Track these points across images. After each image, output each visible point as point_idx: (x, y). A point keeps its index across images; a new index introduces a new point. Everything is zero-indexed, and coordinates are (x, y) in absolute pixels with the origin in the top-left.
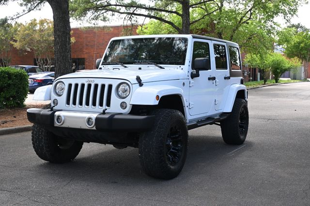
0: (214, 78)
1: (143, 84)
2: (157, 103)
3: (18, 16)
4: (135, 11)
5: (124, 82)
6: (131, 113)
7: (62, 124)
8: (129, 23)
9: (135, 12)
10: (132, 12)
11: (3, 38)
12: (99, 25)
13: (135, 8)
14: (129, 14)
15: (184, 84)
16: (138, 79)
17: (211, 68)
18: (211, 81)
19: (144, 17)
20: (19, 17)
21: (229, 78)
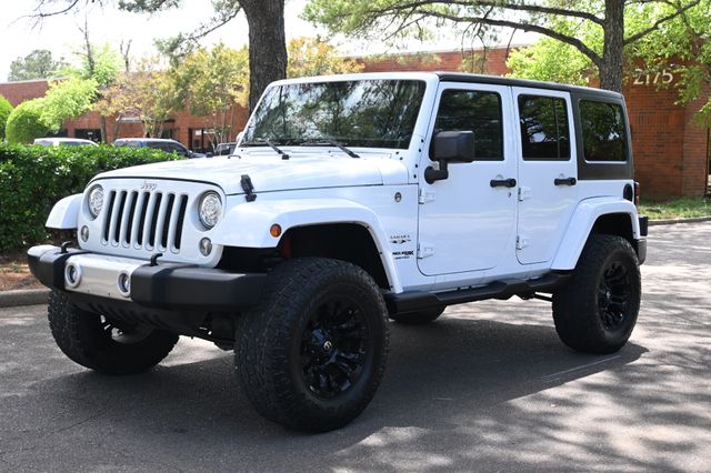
0: (511, 183)
1: (255, 196)
2: (274, 242)
3: (205, 30)
4: (491, 14)
5: (212, 192)
6: (222, 265)
7: (76, 287)
8: (478, 45)
9: (491, 17)
10: (482, 16)
11: (214, 81)
12: (408, 51)
13: (489, 7)
14: (474, 21)
15: (398, 196)
16: (246, 183)
17: (505, 156)
18: (504, 191)
19: (511, 29)
20: (205, 34)
21: (571, 182)
